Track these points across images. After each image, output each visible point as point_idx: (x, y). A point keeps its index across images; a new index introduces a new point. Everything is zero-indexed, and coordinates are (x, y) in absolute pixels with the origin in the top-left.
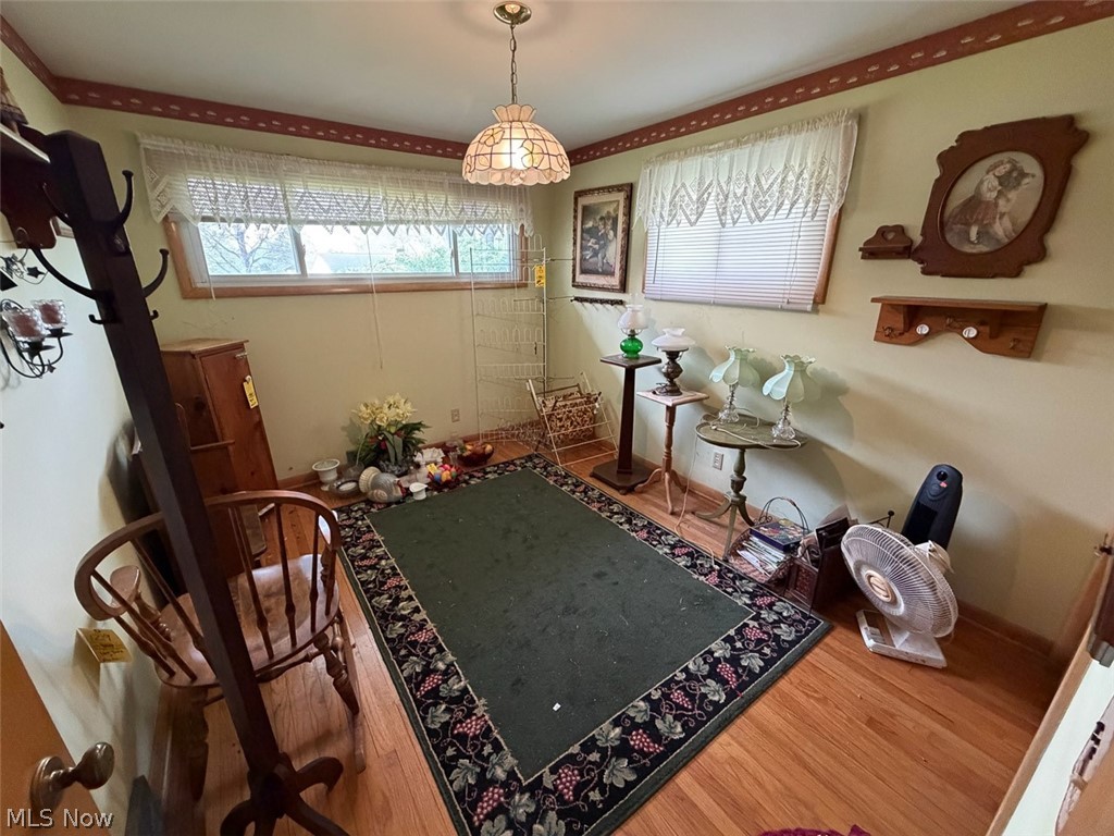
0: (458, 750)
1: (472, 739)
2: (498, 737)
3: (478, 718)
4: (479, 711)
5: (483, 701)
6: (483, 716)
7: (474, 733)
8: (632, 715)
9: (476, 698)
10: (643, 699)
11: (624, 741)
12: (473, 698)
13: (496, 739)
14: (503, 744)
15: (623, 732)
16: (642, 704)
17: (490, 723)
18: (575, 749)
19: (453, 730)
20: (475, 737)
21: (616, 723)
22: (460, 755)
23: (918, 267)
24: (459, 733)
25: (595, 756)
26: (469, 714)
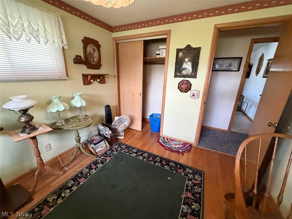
0: (196, 194)
1: (191, 193)
2: (185, 187)
3: (186, 195)
4: (185, 195)
5: (182, 196)
6: (185, 194)
7: (190, 193)
8: (160, 165)
9: (183, 199)
10: (155, 164)
11: (166, 165)
12: (184, 200)
13: (186, 187)
14: (185, 185)
15: (165, 165)
16: (156, 164)
17: (185, 191)
18: (174, 171)
19: (194, 199)
20: (190, 192)
21: (164, 167)
22: (196, 193)
23: (86, 67)
24: (193, 197)
25: (173, 168)
26: (187, 198)
